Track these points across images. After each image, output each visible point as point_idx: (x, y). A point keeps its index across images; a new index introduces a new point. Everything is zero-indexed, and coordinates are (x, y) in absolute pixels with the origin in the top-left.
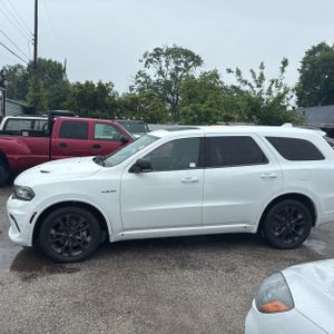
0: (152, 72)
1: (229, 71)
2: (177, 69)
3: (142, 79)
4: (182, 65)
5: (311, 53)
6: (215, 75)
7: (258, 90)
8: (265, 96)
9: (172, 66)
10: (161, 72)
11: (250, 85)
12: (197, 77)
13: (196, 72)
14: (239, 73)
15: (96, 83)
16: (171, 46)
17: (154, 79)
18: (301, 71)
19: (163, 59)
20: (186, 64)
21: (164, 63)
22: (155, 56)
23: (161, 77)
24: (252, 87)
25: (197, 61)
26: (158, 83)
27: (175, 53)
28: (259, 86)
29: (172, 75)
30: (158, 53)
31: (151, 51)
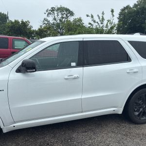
0: (51, 19)
1: (88, 16)
2: (63, 18)
3: (46, 22)
4: (65, 15)
5: (123, 10)
6: (80, 20)
7: (101, 25)
8: (105, 28)
9: (60, 16)
10: (55, 19)
11: (97, 22)
12: (72, 21)
13: (71, 19)
14: (92, 17)
15: (20, 21)
16: (59, 6)
17: (52, 22)
18: (118, 19)
19: (56, 12)
20: (66, 15)
21: (56, 15)
22: (52, 11)
23: (55, 21)
24: (99, 24)
25: (72, 14)
26: (54, 24)
27: (61, 9)
28: (102, 23)
29: (60, 20)
30: (53, 10)
31: (50, 9)
